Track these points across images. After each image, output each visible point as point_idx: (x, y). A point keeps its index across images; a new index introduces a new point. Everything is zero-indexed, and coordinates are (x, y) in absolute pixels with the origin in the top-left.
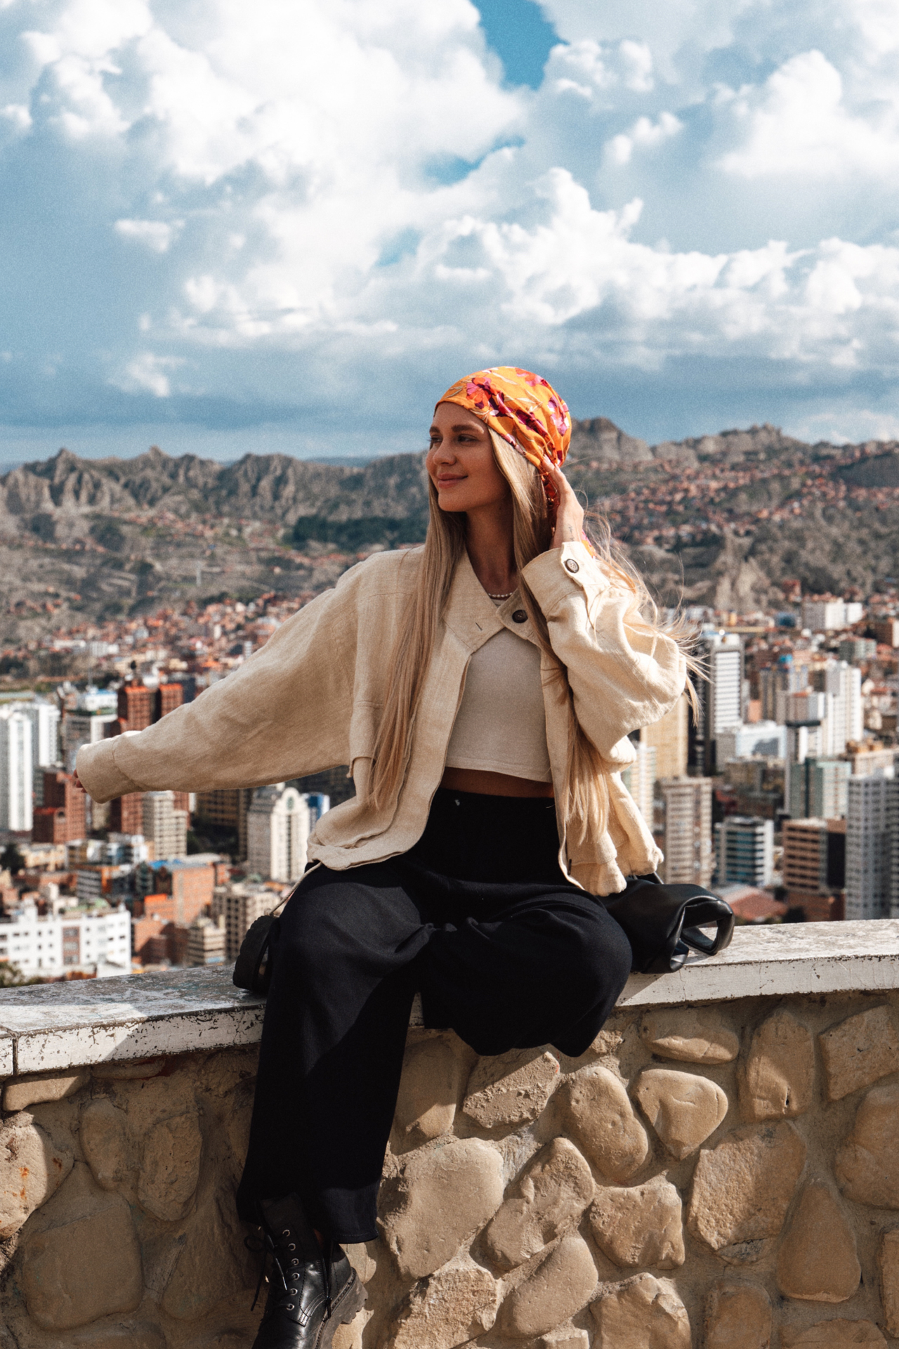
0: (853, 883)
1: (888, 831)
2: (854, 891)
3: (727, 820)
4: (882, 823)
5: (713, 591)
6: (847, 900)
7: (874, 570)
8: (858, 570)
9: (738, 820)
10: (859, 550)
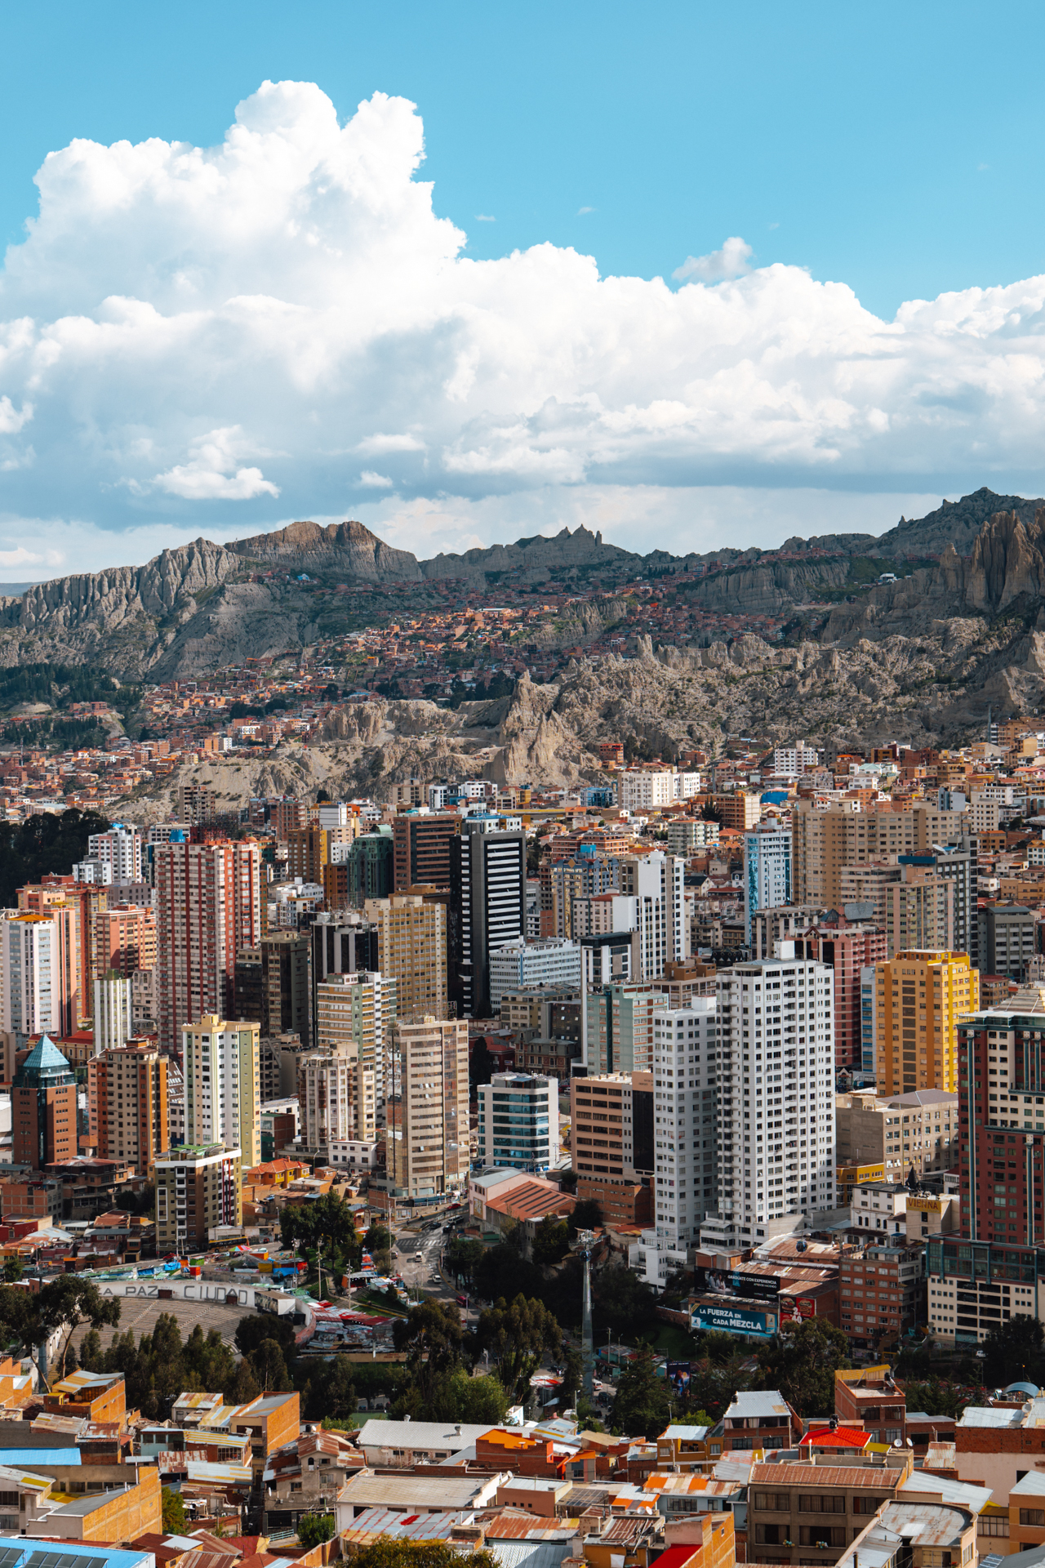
0: (665, 1163)
1: (712, 1087)
2: (665, 1176)
3: (495, 1077)
4: (704, 1076)
5: (503, 757)
6: (657, 1187)
7: (725, 727)
8: (704, 729)
9: (510, 1077)
10: (704, 699)
